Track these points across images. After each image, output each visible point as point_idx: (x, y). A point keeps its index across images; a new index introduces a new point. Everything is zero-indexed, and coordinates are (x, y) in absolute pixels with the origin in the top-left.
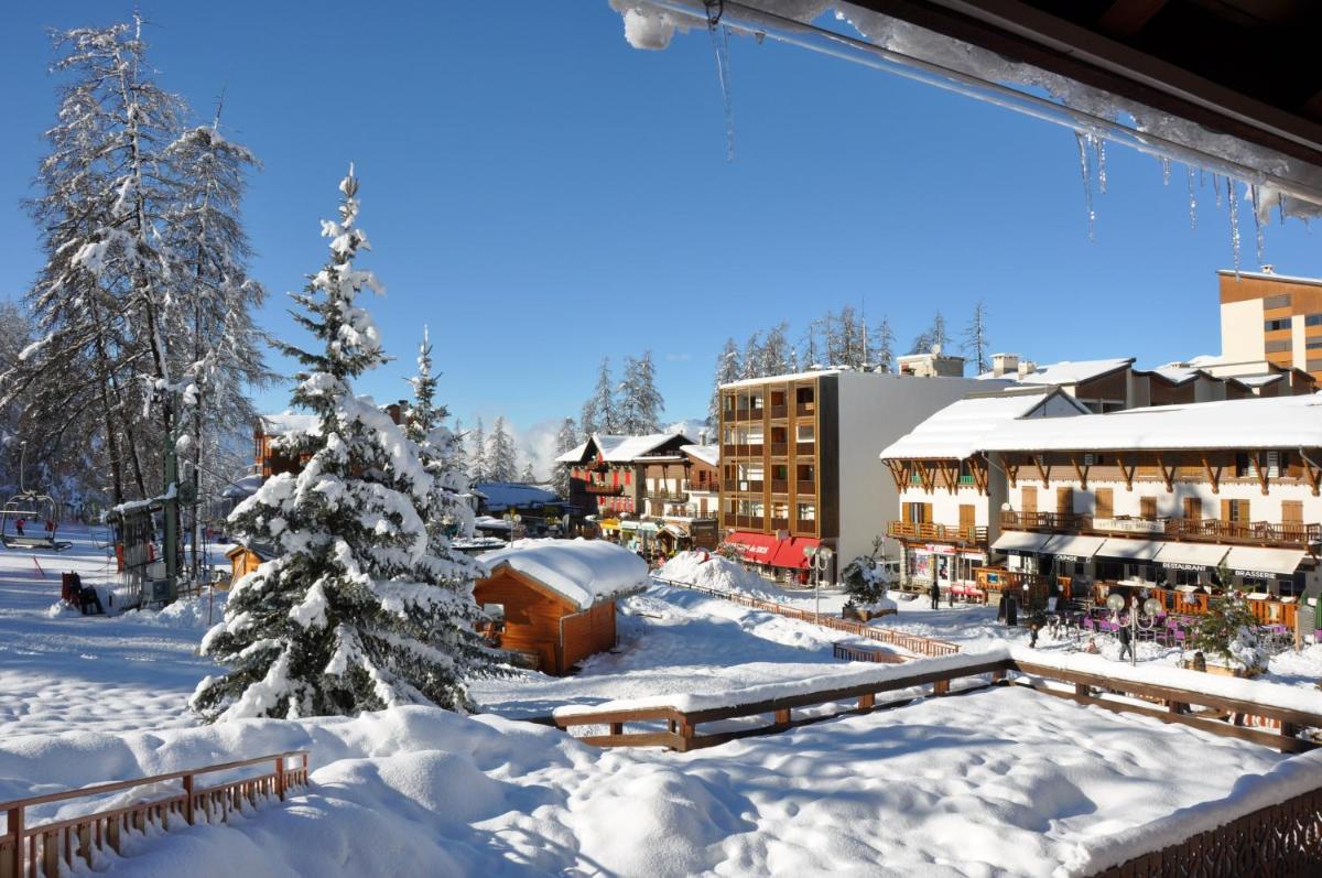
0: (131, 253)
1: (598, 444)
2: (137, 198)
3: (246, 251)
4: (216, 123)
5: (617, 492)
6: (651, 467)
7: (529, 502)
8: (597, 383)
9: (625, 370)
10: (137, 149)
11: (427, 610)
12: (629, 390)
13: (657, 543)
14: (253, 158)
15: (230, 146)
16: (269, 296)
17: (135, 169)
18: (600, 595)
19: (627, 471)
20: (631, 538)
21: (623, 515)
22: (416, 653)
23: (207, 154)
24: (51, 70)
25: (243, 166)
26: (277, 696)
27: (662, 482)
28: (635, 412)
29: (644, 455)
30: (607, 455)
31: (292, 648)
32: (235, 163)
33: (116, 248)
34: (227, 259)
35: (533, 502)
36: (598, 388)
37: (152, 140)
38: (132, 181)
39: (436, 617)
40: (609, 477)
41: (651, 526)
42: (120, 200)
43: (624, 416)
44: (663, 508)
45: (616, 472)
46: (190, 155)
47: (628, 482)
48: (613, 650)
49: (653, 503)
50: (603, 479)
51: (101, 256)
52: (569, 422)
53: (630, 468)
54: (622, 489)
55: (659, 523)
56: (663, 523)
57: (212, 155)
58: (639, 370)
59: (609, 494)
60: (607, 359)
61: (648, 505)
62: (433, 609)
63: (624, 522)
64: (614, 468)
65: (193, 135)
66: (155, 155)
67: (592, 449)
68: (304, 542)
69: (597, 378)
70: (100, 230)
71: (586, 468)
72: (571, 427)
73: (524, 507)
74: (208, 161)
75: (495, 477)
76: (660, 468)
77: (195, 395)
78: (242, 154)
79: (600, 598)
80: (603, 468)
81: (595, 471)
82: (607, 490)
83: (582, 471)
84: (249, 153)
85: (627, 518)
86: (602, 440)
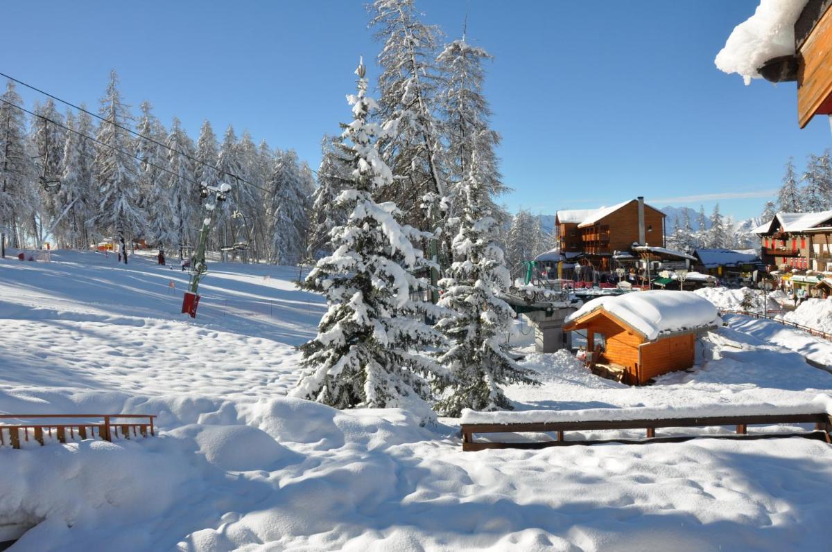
0: (413, 123)
1: (781, 220)
2: (416, 91)
3: (488, 114)
4: (463, 37)
5: (795, 254)
6: (816, 236)
7: (736, 262)
8: (784, 176)
9: (807, 164)
10: (414, 62)
11: (414, 338)
12: (812, 180)
13: (819, 291)
14: (487, 55)
15: (473, 50)
16: (502, 139)
17: (414, 74)
18: (669, 330)
19: (803, 239)
20: (800, 288)
21: (794, 271)
22: (421, 365)
23: (459, 57)
24: (368, 27)
25: (482, 60)
26: (319, 384)
27: (825, 246)
28: (816, 195)
29: (816, 226)
30: (787, 228)
31: (333, 357)
32: (477, 60)
33: (405, 120)
34: (476, 119)
35: (738, 262)
36: (785, 179)
37: (424, 55)
38: (413, 81)
39: (420, 342)
40: (790, 244)
41: (814, 279)
42: (406, 94)
43: (807, 198)
44: (826, 264)
45: (794, 239)
46: (449, 60)
47: (803, 246)
48: (688, 369)
49: (818, 262)
50: (785, 245)
51: (396, 127)
52: (770, 205)
53: (805, 236)
54: (799, 252)
55: (819, 277)
56: (823, 276)
57: (462, 58)
58: (819, 164)
59: (789, 256)
60: (791, 158)
61: (815, 263)
62: (418, 337)
63: (794, 276)
64: (793, 236)
65: (451, 48)
66: (424, 63)
67: (776, 224)
68: (340, 293)
69: (784, 173)
70: (396, 112)
71: (773, 237)
72: (772, 208)
73: (733, 265)
74: (460, 61)
75: (714, 245)
76: (824, 236)
77: (446, 203)
78: (480, 53)
79: (669, 332)
80: (784, 237)
81: (779, 239)
82: (787, 253)
83: (770, 239)
84: (484, 52)
85: (797, 273)
86: (783, 217)
